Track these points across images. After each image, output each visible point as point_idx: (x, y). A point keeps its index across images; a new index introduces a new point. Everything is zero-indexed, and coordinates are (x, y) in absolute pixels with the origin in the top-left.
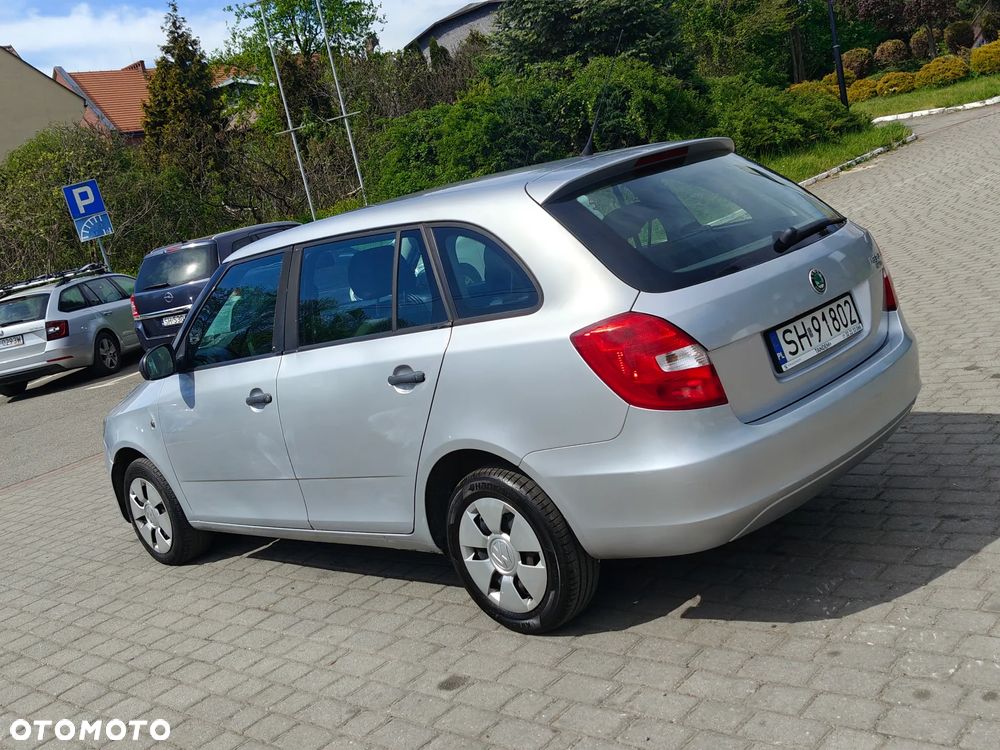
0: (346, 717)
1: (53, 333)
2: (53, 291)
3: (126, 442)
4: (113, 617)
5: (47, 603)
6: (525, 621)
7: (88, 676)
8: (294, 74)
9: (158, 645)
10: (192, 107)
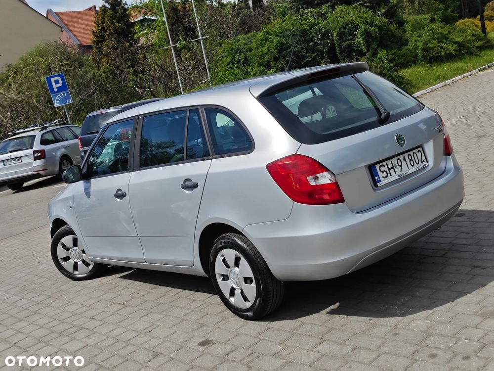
0: (150, 357)
1: (37, 157)
2: (38, 134)
3: (58, 215)
4: (47, 305)
5: (17, 298)
6: (245, 313)
7: (31, 334)
8: (176, 14)
9: (68, 320)
10: (118, 33)
